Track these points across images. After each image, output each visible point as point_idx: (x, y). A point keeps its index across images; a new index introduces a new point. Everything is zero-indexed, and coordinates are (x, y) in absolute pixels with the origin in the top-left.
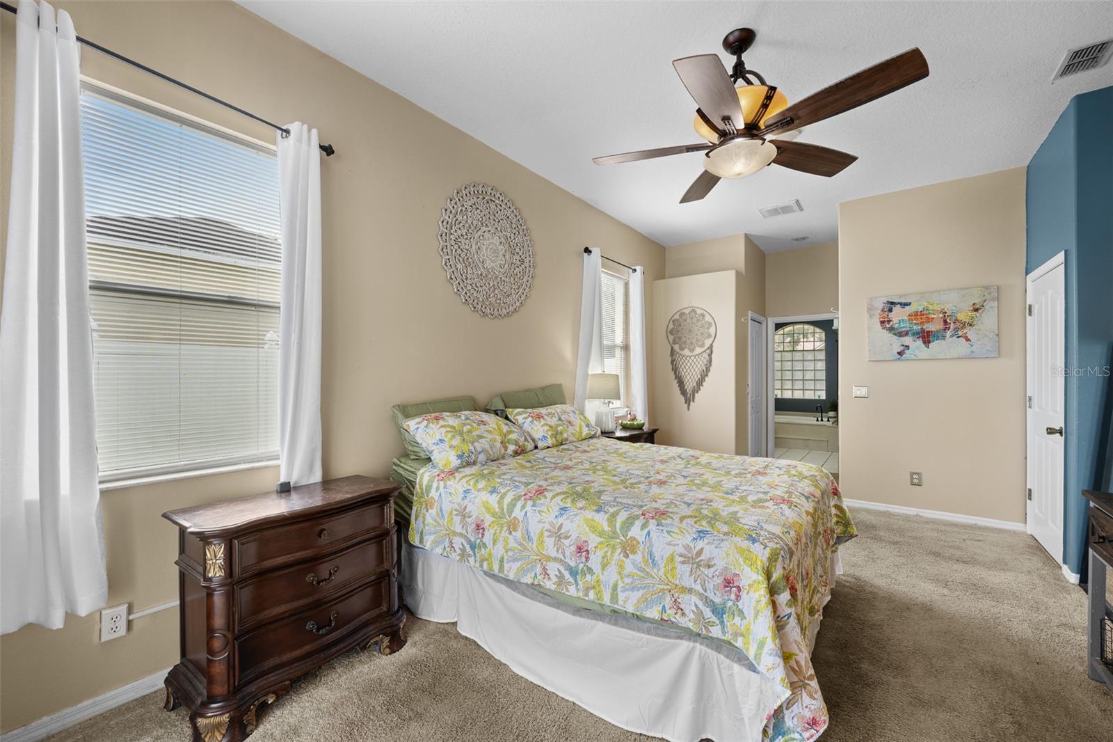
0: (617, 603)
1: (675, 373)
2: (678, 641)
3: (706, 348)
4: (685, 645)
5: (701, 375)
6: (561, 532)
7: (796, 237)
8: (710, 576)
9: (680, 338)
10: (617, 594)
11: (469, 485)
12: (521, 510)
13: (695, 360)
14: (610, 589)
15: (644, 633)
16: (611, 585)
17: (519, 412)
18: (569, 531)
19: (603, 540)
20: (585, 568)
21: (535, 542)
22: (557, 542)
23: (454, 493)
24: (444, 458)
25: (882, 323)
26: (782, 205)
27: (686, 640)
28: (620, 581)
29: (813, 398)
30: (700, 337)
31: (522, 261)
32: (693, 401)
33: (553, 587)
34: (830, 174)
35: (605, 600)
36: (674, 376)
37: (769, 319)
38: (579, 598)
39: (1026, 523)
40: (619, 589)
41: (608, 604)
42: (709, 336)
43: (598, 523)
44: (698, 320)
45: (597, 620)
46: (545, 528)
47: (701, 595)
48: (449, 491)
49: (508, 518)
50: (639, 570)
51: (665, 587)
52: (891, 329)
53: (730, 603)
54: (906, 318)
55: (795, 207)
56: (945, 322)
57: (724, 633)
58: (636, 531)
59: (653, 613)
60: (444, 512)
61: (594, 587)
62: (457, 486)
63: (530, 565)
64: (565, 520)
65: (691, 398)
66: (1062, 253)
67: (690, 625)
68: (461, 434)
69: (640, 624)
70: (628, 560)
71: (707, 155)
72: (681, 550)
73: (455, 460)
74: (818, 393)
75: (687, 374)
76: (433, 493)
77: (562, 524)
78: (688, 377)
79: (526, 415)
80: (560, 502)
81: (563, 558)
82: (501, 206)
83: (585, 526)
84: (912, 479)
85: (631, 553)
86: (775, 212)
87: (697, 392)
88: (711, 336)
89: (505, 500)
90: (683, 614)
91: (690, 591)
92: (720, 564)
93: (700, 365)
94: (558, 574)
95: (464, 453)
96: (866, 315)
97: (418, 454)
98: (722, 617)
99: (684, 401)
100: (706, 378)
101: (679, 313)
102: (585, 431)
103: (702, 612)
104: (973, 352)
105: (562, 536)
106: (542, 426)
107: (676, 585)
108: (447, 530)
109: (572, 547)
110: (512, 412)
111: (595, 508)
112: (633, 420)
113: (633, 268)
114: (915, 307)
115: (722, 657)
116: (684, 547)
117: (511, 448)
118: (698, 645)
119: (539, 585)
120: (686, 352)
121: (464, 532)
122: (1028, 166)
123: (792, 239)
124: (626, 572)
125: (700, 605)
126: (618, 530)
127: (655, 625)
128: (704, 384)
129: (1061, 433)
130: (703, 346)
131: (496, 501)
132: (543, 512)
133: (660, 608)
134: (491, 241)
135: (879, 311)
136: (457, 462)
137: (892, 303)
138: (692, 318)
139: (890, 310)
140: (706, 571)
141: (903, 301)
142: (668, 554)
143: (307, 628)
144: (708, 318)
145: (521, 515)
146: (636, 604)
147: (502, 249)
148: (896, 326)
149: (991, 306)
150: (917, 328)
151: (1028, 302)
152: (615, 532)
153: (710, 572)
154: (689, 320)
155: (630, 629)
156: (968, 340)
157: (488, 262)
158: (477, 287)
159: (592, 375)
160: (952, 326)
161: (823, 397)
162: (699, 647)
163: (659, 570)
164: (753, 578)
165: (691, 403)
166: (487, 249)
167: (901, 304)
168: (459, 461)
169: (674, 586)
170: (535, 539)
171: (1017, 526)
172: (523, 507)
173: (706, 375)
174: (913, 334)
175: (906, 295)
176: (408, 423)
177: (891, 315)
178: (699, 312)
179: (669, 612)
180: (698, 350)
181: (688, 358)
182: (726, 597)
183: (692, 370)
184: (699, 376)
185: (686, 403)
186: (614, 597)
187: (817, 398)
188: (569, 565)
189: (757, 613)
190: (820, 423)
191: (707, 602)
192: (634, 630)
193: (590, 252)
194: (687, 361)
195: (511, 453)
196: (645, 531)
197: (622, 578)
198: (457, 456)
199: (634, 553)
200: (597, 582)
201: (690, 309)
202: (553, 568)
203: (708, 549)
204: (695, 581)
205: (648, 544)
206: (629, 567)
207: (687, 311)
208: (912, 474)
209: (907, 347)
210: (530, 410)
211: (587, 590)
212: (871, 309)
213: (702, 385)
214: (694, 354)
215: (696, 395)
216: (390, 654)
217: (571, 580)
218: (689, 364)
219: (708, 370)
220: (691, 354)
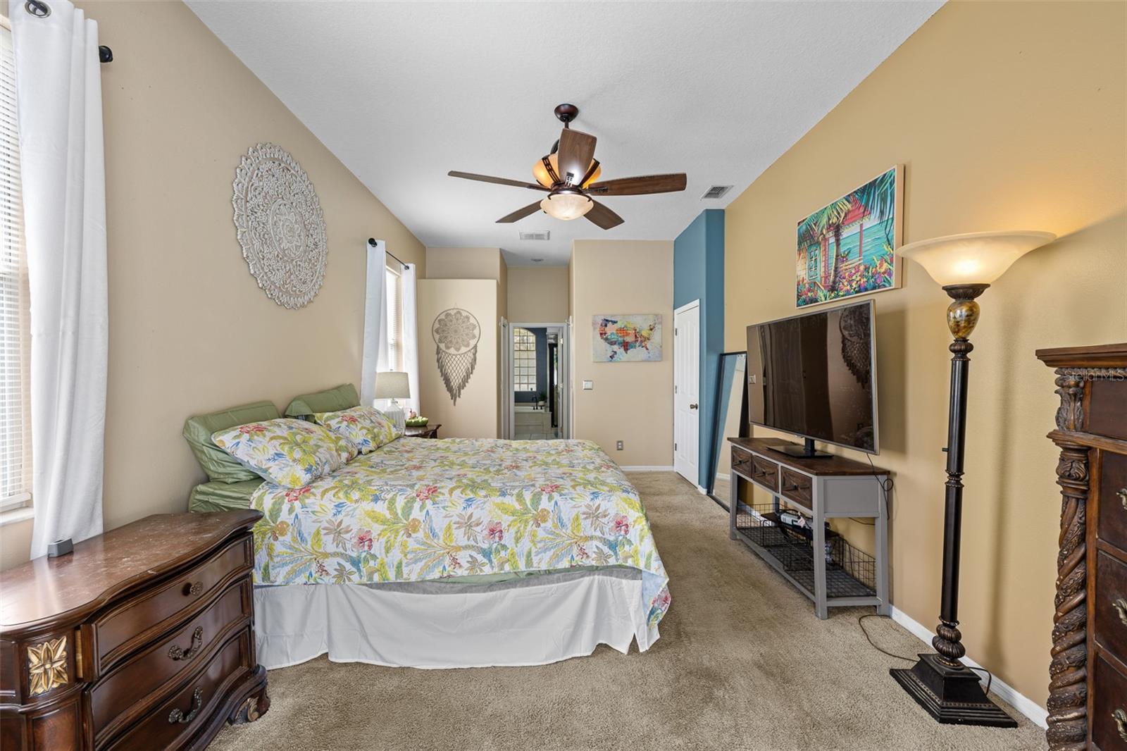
0: (532, 566)
1: (441, 371)
2: (582, 579)
3: (471, 347)
4: (587, 580)
5: (466, 372)
6: (472, 520)
7: (536, 258)
8: (606, 523)
9: (446, 337)
10: (531, 559)
11: (339, 498)
12: (421, 511)
13: (460, 359)
14: (525, 557)
15: (554, 583)
16: (525, 554)
17: (329, 416)
18: (480, 518)
19: (516, 517)
20: (499, 546)
21: (442, 537)
22: (467, 531)
23: (320, 510)
24: (288, 474)
25: (601, 334)
26: (538, 233)
27: (588, 576)
28: (533, 548)
29: (526, 390)
30: (465, 337)
31: (316, 245)
32: (459, 397)
33: (466, 573)
34: (606, 228)
35: (521, 567)
36: (440, 374)
37: (510, 324)
38: (495, 574)
39: (673, 465)
40: (533, 554)
41: (524, 569)
42: (474, 337)
43: (509, 504)
44: (464, 322)
45: (508, 588)
46: (453, 522)
47: (600, 538)
48: (310, 510)
49: (405, 521)
50: (549, 534)
51: (572, 541)
52: (606, 339)
53: (621, 538)
54: (615, 332)
55: (546, 237)
56: (636, 336)
57: (617, 560)
58: (545, 503)
59: (565, 564)
60: (305, 535)
61: (509, 560)
62: (323, 503)
63: (437, 561)
64: (475, 509)
65: (457, 394)
66: (698, 300)
67: (594, 563)
68: (298, 444)
69: (550, 577)
70: (540, 528)
71: (549, 196)
72: (584, 509)
73: (304, 476)
74: (530, 386)
75: (453, 371)
76: (284, 516)
77: (472, 513)
78: (454, 374)
79: (340, 419)
80: (461, 495)
81: (475, 544)
82: (296, 177)
83: (496, 510)
84: (618, 446)
85: (542, 522)
86: (531, 237)
87: (463, 388)
88: (475, 337)
89: (397, 504)
90: (588, 557)
91: (591, 538)
92: (612, 512)
93: (465, 364)
94: (470, 560)
95: (312, 466)
96: (592, 328)
97: (235, 476)
98: (616, 549)
99: (450, 398)
100: (471, 375)
101: (444, 313)
102: (394, 432)
103: (602, 550)
104: (649, 357)
105: (473, 524)
106: (360, 429)
107: (581, 537)
108: (312, 554)
109: (484, 532)
110: (322, 417)
111: (498, 494)
112: (414, 418)
113: (406, 265)
114: (619, 325)
115: (614, 579)
116: (586, 506)
117: (345, 455)
118: (596, 577)
119: (449, 576)
120: (452, 351)
121: (341, 550)
122: (675, 241)
123: (532, 260)
124: (538, 539)
125: (600, 545)
126: (529, 506)
127: (563, 574)
128: (469, 380)
129: (697, 408)
130: (468, 345)
131: (386, 507)
132: (447, 507)
133: (569, 559)
134: (287, 217)
135: (599, 325)
136: (306, 478)
137: (607, 321)
138: (457, 319)
139: (606, 326)
140: (603, 520)
141: (613, 320)
142: (573, 516)
143: (170, 720)
144: (472, 320)
145: (422, 516)
146: (548, 562)
147: (298, 229)
148: (609, 337)
149: (658, 327)
150: (621, 339)
151: (675, 327)
152: (526, 509)
153: (605, 520)
154: (454, 321)
155: (541, 584)
156: (647, 349)
157: (285, 241)
158: (273, 270)
159: (380, 373)
160: (639, 339)
161: (534, 390)
162: (597, 578)
163: (567, 529)
164: (636, 516)
165: (458, 398)
166: (283, 225)
167: (612, 321)
168: (309, 476)
169: (579, 538)
170: (441, 535)
171: (667, 468)
172: (422, 508)
173: (472, 373)
174: (619, 344)
175: (615, 315)
176: (221, 438)
177: (607, 329)
178: (464, 314)
179: (576, 559)
180: (464, 350)
181: (454, 357)
182: (618, 535)
183: (458, 368)
184: (464, 374)
185: (452, 399)
186: (529, 562)
187: (530, 390)
188: (482, 548)
189: (642, 539)
190: (536, 411)
191: (605, 542)
192: (544, 584)
193: (376, 244)
194: (452, 360)
195: (345, 461)
196: (553, 502)
197: (535, 544)
198: (305, 470)
199: (545, 521)
200: (512, 554)
201: (455, 311)
202: (463, 557)
203: (604, 504)
204: (595, 530)
205: (557, 511)
206: (541, 533)
207: (453, 312)
208: (618, 442)
209: (615, 353)
210: (339, 413)
211: (501, 566)
212: (594, 324)
213: (467, 382)
214: (460, 352)
215: (462, 391)
216: (259, 717)
217: (485, 560)
218: (455, 362)
219: (473, 368)
220: (457, 353)
